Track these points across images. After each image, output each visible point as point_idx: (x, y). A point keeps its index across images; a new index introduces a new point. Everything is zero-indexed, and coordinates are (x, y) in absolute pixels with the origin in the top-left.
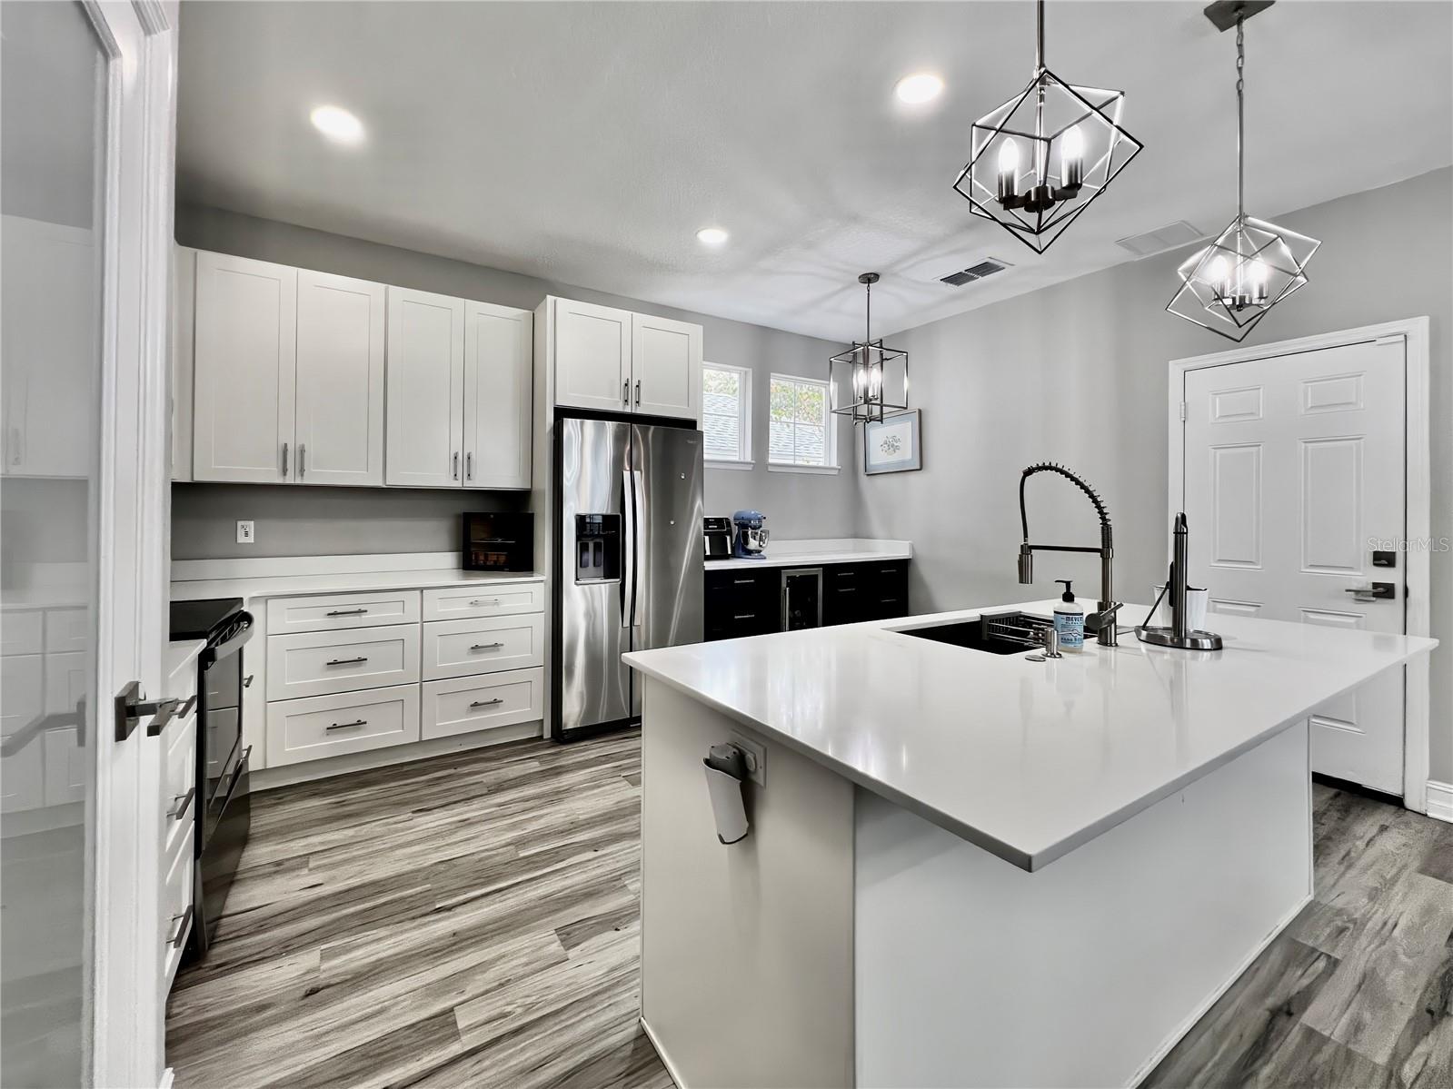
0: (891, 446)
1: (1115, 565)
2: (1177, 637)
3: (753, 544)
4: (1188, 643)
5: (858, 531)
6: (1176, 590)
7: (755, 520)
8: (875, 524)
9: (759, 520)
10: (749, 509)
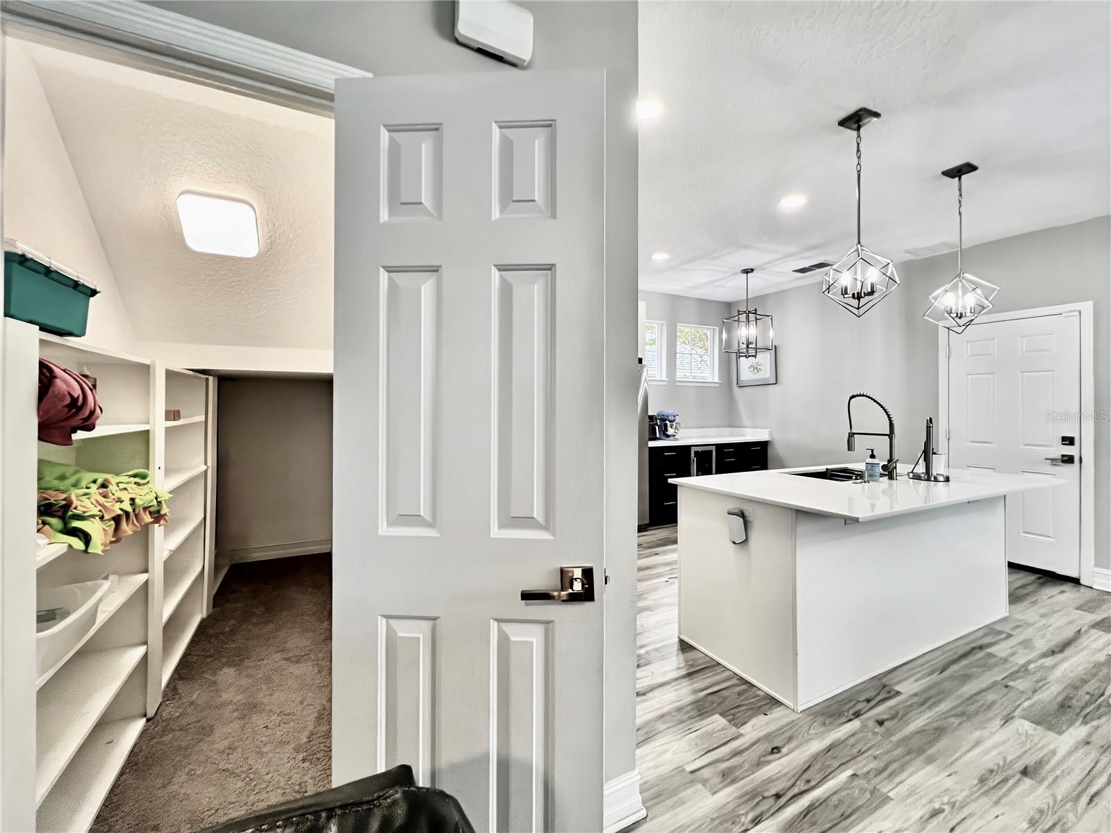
0: (756, 369)
1: (896, 441)
2: (928, 476)
3: (670, 431)
4: (933, 479)
5: (732, 422)
6: (928, 453)
7: (671, 416)
8: (745, 419)
9: (675, 416)
10: (667, 410)
